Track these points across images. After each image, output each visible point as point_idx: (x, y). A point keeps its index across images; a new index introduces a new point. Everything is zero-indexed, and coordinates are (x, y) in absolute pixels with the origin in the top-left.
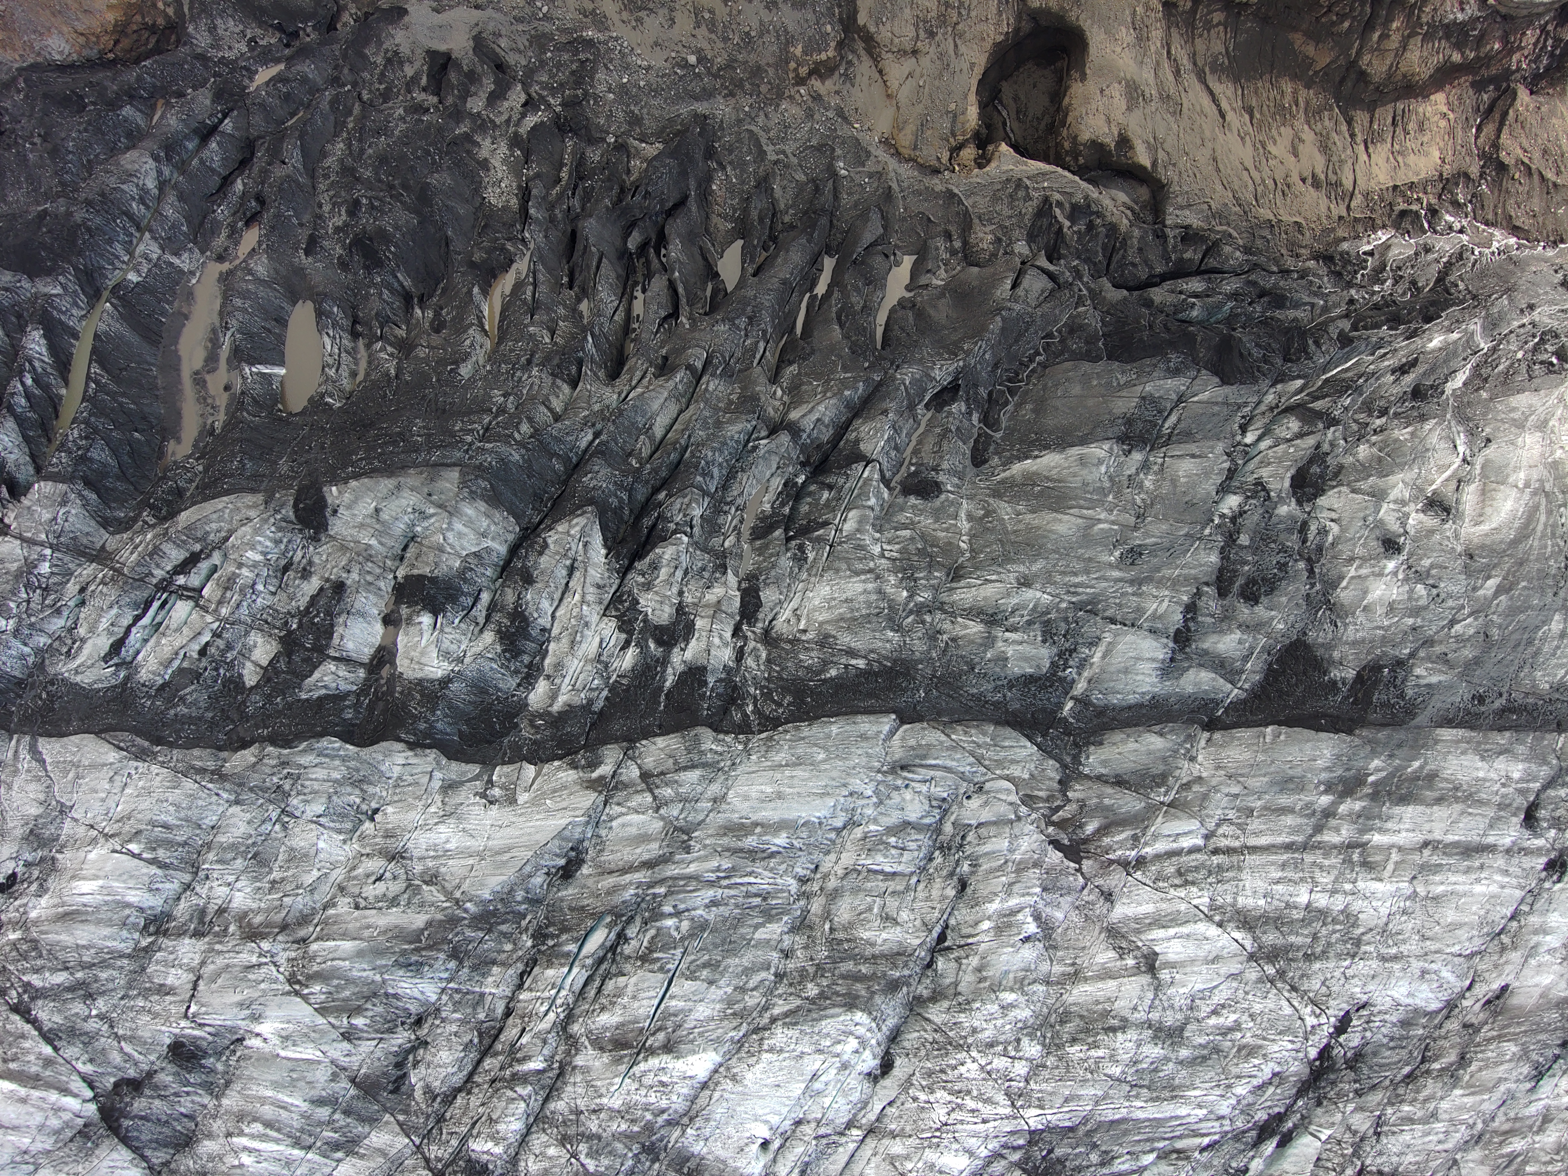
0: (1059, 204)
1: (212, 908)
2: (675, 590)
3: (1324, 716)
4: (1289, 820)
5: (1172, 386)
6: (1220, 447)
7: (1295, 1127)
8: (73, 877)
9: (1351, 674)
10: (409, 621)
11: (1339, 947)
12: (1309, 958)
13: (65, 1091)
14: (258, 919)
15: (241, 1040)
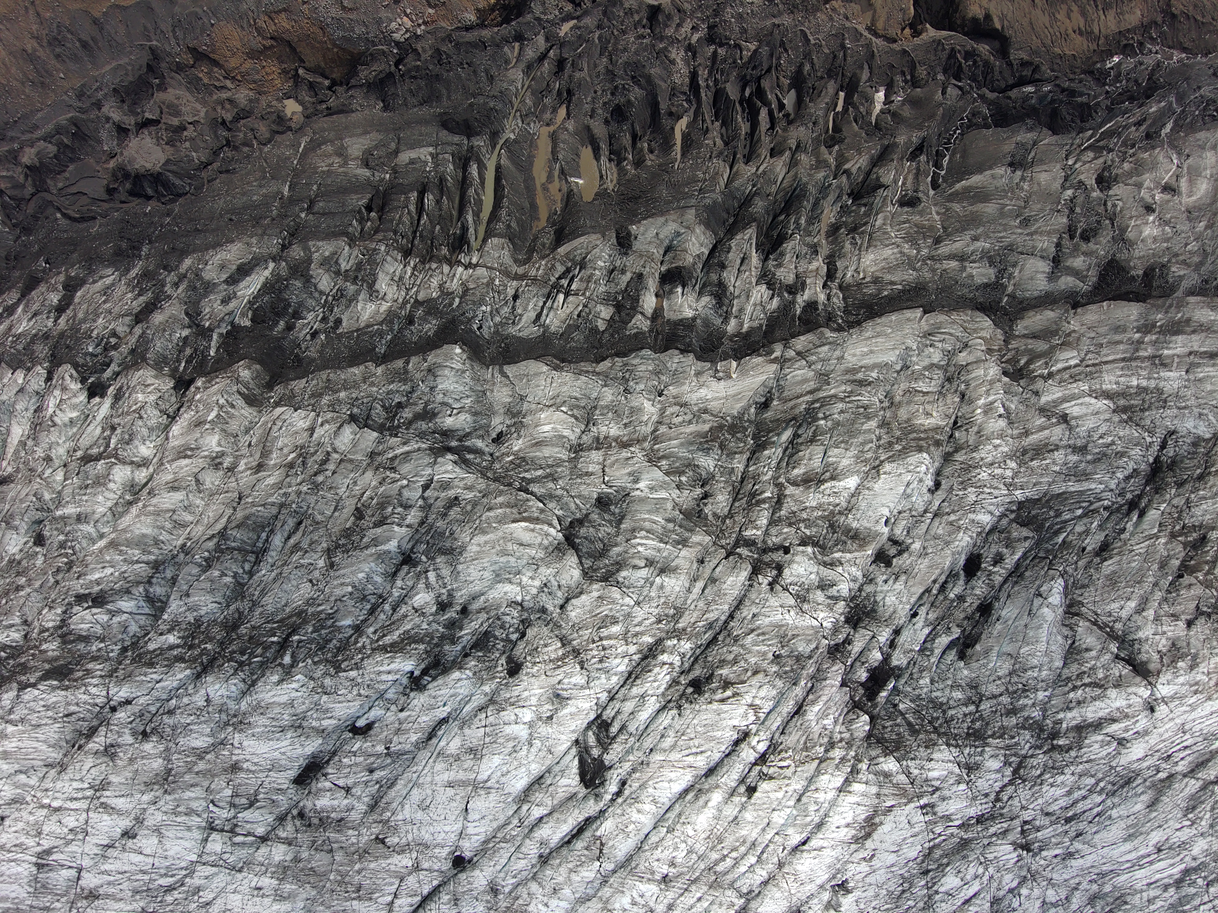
0: (959, 52)
1: (602, 437)
2: (793, 267)
3: (1132, 292)
4: (1121, 347)
5: (1030, 136)
6: (1058, 166)
7: (1146, 506)
8: (536, 426)
9: (1141, 272)
10: (671, 292)
11: (1157, 404)
12: (1143, 410)
13: (551, 525)
14: (625, 439)
15: (628, 494)
